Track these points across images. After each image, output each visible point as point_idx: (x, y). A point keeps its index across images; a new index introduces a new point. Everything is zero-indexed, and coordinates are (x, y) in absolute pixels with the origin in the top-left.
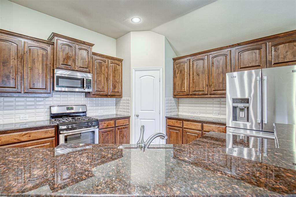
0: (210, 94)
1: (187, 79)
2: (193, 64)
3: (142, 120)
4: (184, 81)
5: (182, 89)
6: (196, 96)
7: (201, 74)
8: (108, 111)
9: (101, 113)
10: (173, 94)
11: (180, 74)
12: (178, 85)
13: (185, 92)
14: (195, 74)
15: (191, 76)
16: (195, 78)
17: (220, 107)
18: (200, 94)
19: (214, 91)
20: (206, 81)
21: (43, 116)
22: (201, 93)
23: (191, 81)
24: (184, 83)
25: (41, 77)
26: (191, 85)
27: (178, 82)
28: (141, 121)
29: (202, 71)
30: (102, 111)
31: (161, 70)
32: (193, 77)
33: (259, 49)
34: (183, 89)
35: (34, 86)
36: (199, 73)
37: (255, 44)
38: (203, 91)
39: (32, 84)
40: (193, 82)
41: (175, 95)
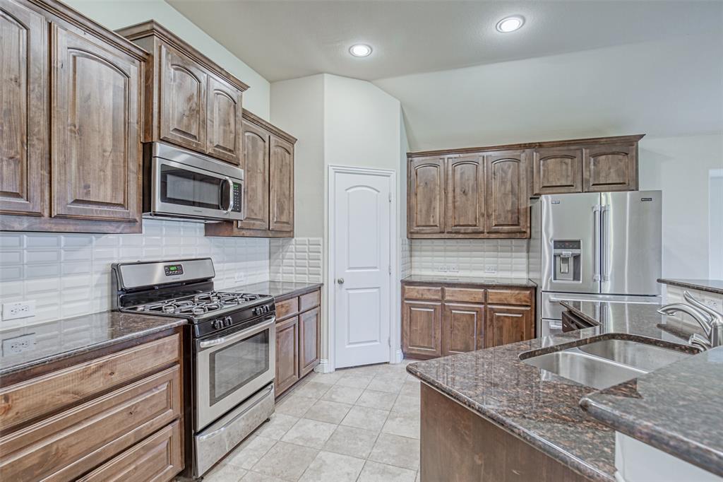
0: (488, 233)
1: (440, 200)
2: (454, 171)
3: (350, 292)
4: (433, 203)
5: (429, 221)
6: (460, 236)
7: (470, 193)
8: (254, 272)
9: (240, 279)
10: (408, 230)
11: (423, 188)
12: (421, 211)
13: (436, 226)
14: (458, 190)
15: (450, 195)
16: (458, 198)
17: (497, 257)
18: (469, 231)
19: (496, 225)
20: (480, 207)
21: (87, 300)
22: (470, 229)
23: (450, 205)
24: (434, 208)
25: (110, 164)
26: (450, 213)
27: (421, 206)
28: (349, 294)
29: (473, 186)
30: (242, 274)
31: (393, 175)
32: (454, 197)
33: (572, 157)
34: (432, 220)
35: (88, 193)
36: (467, 188)
37: (565, 148)
38: (475, 226)
39: (83, 184)
40: (454, 207)
41: (412, 233)
